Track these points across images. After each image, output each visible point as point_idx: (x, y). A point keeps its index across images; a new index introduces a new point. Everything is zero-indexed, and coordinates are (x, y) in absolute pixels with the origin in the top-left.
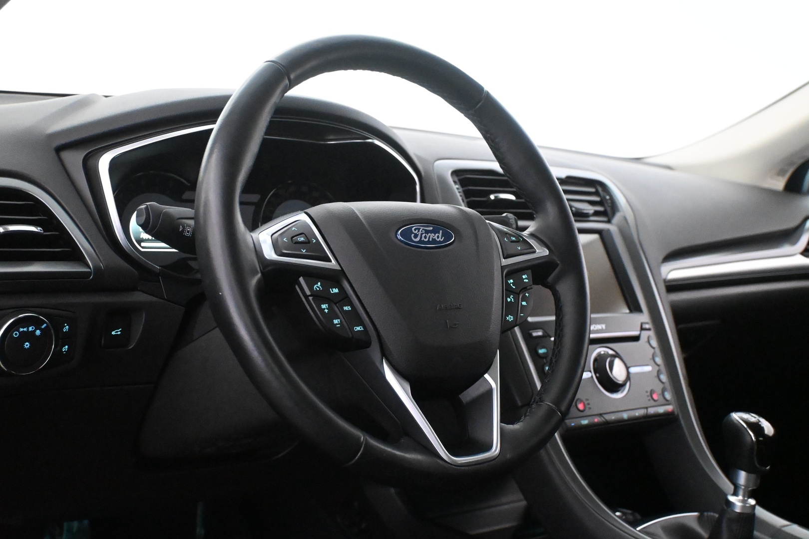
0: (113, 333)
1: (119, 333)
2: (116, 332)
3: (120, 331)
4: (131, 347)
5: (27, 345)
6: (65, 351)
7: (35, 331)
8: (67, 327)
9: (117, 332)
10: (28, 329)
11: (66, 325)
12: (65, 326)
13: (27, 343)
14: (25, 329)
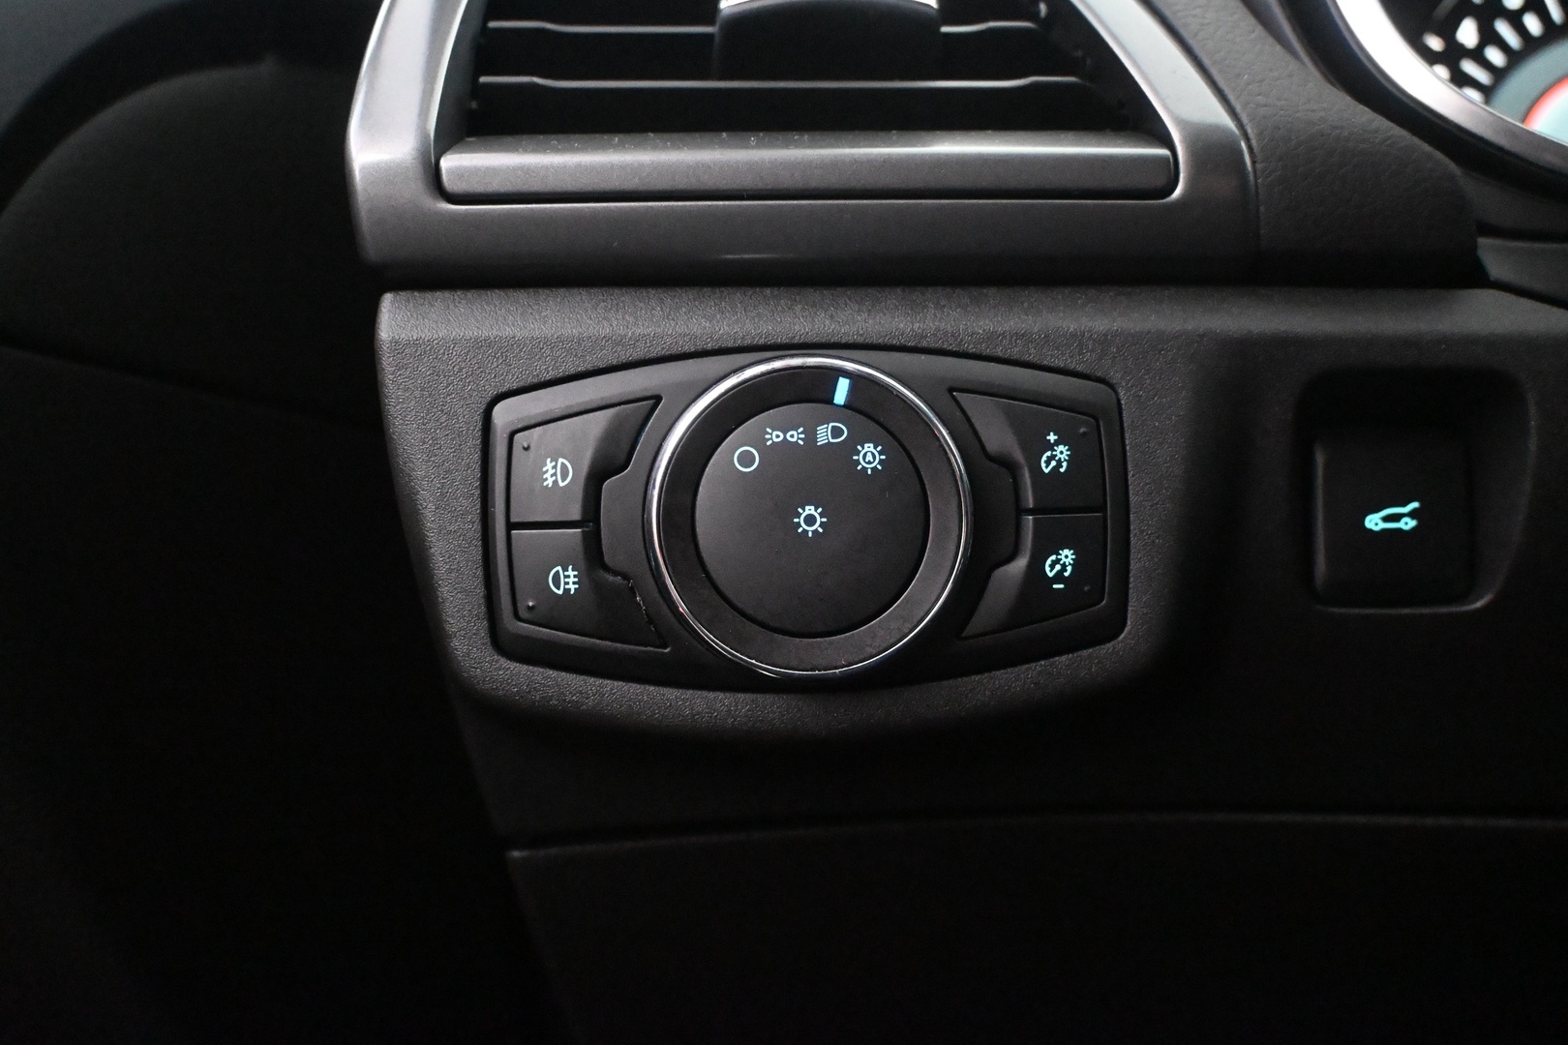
0: (1374, 522)
1: (1408, 524)
2: (1386, 519)
3: (1412, 514)
4: (1479, 604)
5: (810, 518)
6: (1059, 577)
7: (850, 447)
8: (1062, 452)
9: (1396, 518)
10: (811, 436)
11: (1052, 437)
12: (1051, 447)
13: (810, 510)
14: (795, 436)
